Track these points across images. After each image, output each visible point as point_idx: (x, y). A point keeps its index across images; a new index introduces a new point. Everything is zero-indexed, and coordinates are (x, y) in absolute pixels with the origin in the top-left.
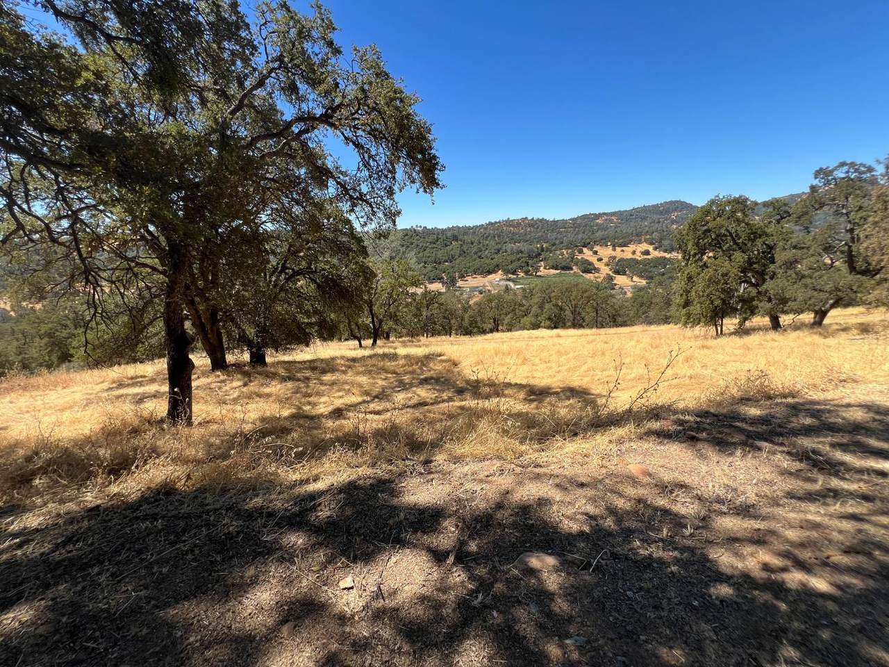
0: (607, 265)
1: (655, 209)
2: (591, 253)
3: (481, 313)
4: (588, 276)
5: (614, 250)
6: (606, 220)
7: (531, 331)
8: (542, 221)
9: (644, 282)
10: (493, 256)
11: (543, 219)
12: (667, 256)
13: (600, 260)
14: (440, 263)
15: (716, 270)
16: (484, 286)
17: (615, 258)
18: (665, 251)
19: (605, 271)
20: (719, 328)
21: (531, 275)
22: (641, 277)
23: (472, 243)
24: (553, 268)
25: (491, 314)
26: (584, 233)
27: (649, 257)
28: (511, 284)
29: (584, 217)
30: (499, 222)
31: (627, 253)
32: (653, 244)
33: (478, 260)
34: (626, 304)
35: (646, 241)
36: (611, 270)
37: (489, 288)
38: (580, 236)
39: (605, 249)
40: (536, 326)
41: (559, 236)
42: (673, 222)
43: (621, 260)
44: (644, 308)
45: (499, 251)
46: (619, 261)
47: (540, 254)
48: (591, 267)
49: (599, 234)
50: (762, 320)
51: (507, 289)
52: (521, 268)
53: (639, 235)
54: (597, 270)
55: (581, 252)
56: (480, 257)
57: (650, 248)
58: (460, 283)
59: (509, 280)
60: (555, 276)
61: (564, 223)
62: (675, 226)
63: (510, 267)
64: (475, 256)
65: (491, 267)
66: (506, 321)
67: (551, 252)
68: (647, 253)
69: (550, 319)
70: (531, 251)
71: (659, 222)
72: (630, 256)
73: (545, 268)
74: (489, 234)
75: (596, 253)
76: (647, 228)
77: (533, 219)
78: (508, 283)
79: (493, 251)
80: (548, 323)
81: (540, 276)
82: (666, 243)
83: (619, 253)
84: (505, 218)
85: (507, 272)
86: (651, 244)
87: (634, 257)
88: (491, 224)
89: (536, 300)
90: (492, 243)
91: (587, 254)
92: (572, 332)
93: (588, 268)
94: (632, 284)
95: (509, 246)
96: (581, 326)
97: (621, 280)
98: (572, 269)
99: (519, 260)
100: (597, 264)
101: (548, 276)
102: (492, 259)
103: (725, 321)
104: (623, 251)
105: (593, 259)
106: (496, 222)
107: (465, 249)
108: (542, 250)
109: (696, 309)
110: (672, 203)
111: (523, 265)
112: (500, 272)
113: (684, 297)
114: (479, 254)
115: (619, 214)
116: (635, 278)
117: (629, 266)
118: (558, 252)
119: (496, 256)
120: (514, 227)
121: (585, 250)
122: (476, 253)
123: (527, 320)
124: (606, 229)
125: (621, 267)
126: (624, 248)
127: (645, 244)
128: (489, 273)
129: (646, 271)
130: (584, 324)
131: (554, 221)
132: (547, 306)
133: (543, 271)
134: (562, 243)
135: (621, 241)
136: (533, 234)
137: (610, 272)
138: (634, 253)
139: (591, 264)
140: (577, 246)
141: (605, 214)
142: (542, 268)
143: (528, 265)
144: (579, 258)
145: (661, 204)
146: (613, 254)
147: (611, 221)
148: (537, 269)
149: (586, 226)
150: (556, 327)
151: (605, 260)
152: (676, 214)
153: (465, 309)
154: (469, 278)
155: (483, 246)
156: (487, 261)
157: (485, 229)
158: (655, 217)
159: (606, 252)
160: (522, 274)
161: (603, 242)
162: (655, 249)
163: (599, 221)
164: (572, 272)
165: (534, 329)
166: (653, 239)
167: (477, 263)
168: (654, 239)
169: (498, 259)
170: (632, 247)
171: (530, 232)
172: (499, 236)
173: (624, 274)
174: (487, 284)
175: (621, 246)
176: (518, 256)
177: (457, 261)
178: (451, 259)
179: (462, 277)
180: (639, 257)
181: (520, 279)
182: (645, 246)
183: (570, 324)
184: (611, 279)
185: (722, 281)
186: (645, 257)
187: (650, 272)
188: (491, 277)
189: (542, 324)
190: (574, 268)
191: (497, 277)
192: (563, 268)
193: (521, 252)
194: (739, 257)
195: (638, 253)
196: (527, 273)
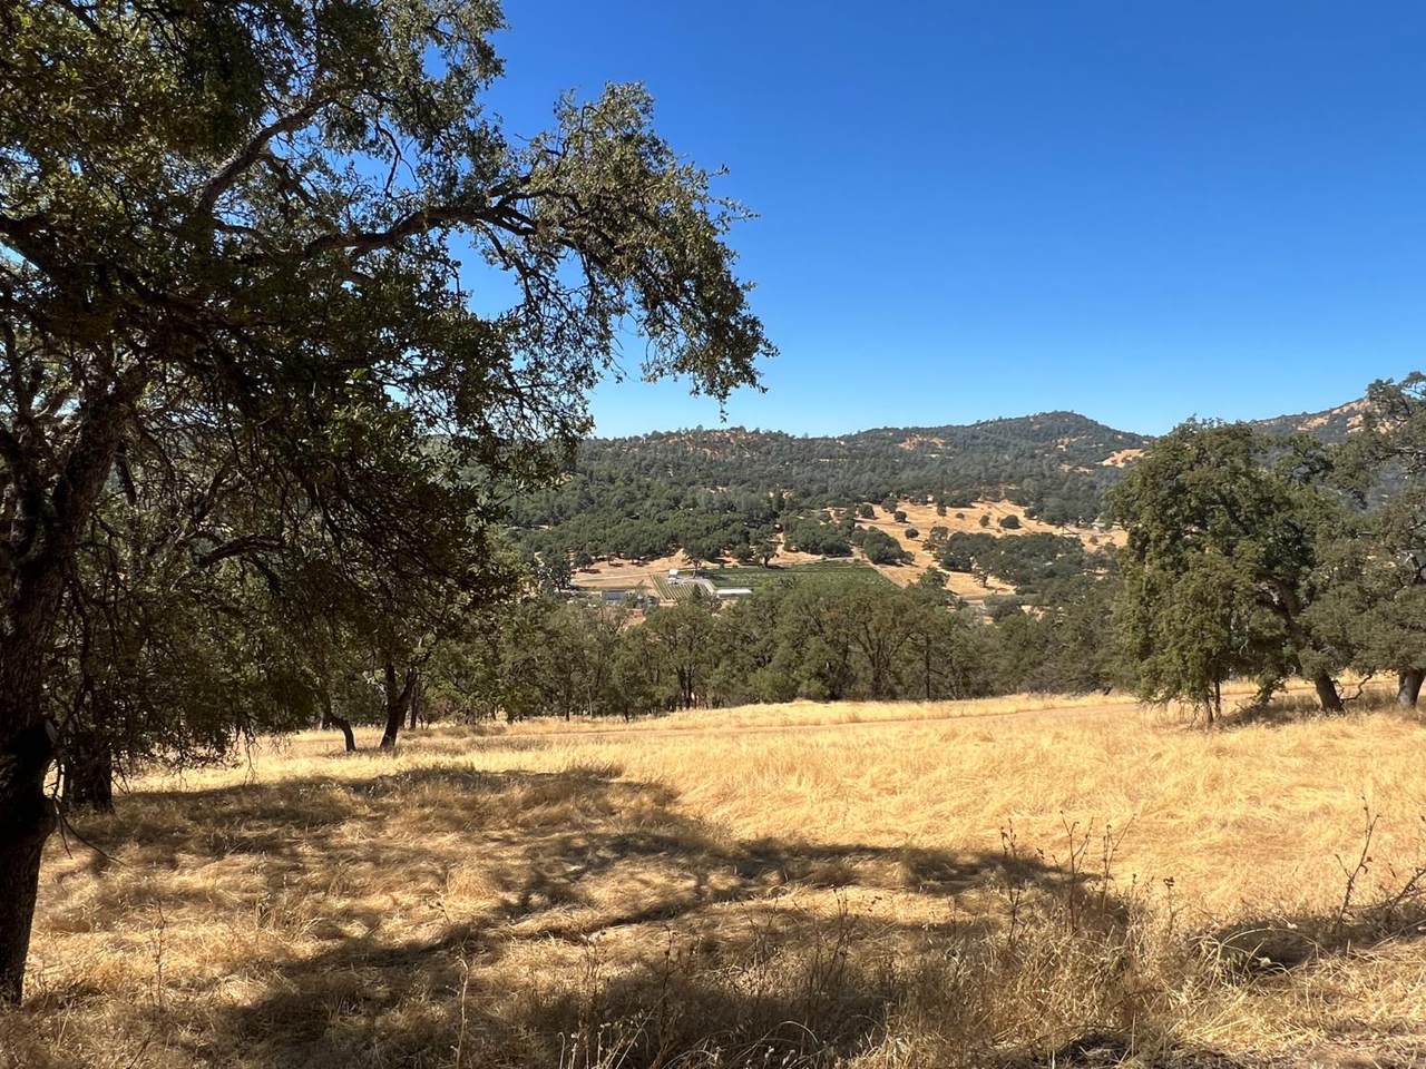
0: (928, 546)
1: (1021, 427)
2: (891, 518)
3: (647, 658)
4: (886, 571)
5: (942, 513)
6: (921, 444)
7: (776, 706)
8: (777, 437)
9: (1011, 590)
10: (662, 515)
11: (780, 434)
12: (1058, 532)
13: (912, 534)
14: (528, 525)
15: (1207, 576)
16: (641, 587)
17: (944, 531)
18: (1051, 521)
19: (926, 560)
20: (1213, 704)
21: (756, 563)
22: (1003, 577)
23: (612, 480)
24: (805, 549)
25: (674, 661)
26: (873, 470)
27: (1018, 532)
28: (708, 585)
29: (873, 435)
30: (678, 434)
31: (970, 521)
32: (1026, 504)
33: (626, 521)
34: (990, 642)
35: (1010, 496)
36: (937, 558)
37: (653, 592)
38: (865, 477)
39: (921, 509)
40: (786, 694)
41: (817, 474)
42: (1062, 458)
43: (959, 536)
44: (1032, 654)
45: (677, 502)
46: (955, 538)
47: (775, 515)
48: (894, 550)
49: (907, 475)
50: (1299, 688)
51: (697, 593)
52: (731, 545)
53: (993, 481)
54: (907, 558)
55: (869, 514)
56: (629, 514)
57: (1020, 513)
58: (579, 579)
59: (703, 573)
60: (810, 567)
61: (828, 442)
62: (1066, 468)
63: (705, 543)
64: (618, 513)
65: (659, 542)
66: (714, 680)
67: (800, 510)
68: (1012, 522)
69: (819, 675)
70: (752, 506)
71: (1033, 456)
72: (976, 529)
73: (787, 549)
74: (654, 461)
75: (901, 517)
76: (1009, 468)
77: (757, 432)
78: (701, 581)
79: (663, 502)
80: (816, 685)
81: (775, 567)
82: (1051, 502)
83: (952, 520)
84: (693, 427)
85: (696, 554)
86: (1020, 503)
87: (986, 531)
88: (657, 436)
89: (786, 626)
90: (661, 482)
91: (883, 520)
92: (872, 709)
93: (888, 552)
94: (985, 592)
95: (703, 493)
96: (893, 697)
97: (961, 584)
98: (851, 554)
99: (725, 525)
100: (907, 545)
101: (796, 568)
102: (660, 521)
103: (1224, 688)
104: (960, 516)
105: (897, 532)
106: (670, 435)
107: (594, 495)
108: (781, 504)
109: (1169, 659)
110: (1056, 415)
111: (735, 538)
112: (680, 554)
113: (1142, 632)
114: (629, 507)
115: (948, 432)
116: (991, 580)
117: (977, 552)
118: (817, 513)
119: (670, 514)
120: (714, 448)
121: (877, 509)
122: (621, 505)
123: (763, 678)
124: (922, 464)
125: (960, 553)
126: (962, 510)
127: (1007, 503)
128: (654, 554)
129: (1013, 563)
130: (898, 689)
131: (805, 440)
132: (813, 643)
133: (782, 557)
134: (825, 491)
135: (956, 493)
136: (756, 467)
137: (936, 565)
138: (985, 521)
139: (892, 543)
140: (860, 501)
141: (917, 430)
142: (780, 549)
143: (747, 540)
144: (866, 527)
145: (1035, 417)
146: (941, 521)
147: (934, 448)
148: (769, 551)
149: (876, 455)
150: (835, 697)
151: (924, 535)
152: (1066, 441)
153: (608, 647)
154: (603, 566)
155: (639, 487)
156: (649, 527)
157: (643, 447)
158: (1025, 444)
159: (924, 517)
160: (735, 561)
161: (918, 493)
162: (1030, 515)
163: (906, 446)
164: (850, 560)
165: (782, 701)
166: (1023, 492)
167: (624, 529)
168: (1027, 493)
169: (675, 522)
170: (980, 509)
171: (752, 461)
172: (678, 466)
173: (967, 570)
174: (648, 582)
175: (956, 504)
176: (724, 517)
177: (573, 523)
178: (557, 516)
179: (585, 562)
180: (995, 531)
181: (729, 571)
182: (1007, 508)
183: (864, 688)
184: (939, 579)
185: (1221, 601)
186: (1010, 532)
187: (1023, 567)
188: (657, 565)
189: (803, 688)
190: (854, 550)
191: (671, 566)
192: (829, 551)
193: (732, 507)
194: (1248, 548)
195: (994, 523)
196: (745, 557)
